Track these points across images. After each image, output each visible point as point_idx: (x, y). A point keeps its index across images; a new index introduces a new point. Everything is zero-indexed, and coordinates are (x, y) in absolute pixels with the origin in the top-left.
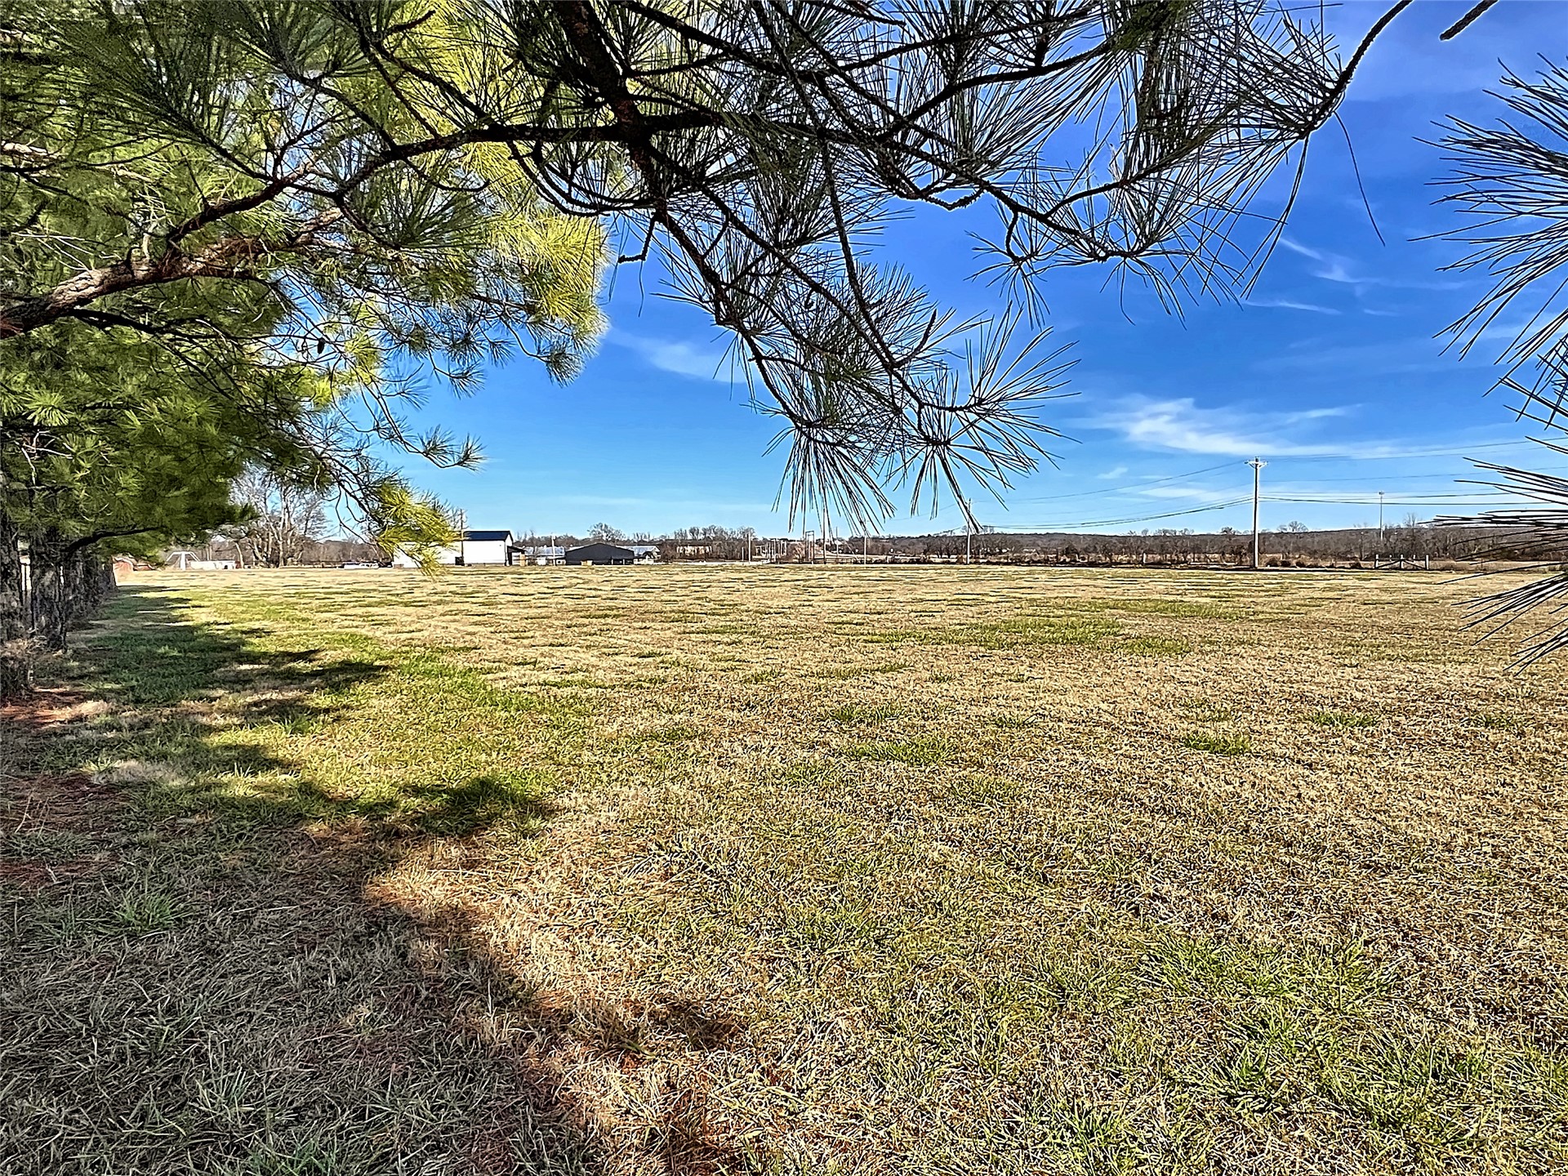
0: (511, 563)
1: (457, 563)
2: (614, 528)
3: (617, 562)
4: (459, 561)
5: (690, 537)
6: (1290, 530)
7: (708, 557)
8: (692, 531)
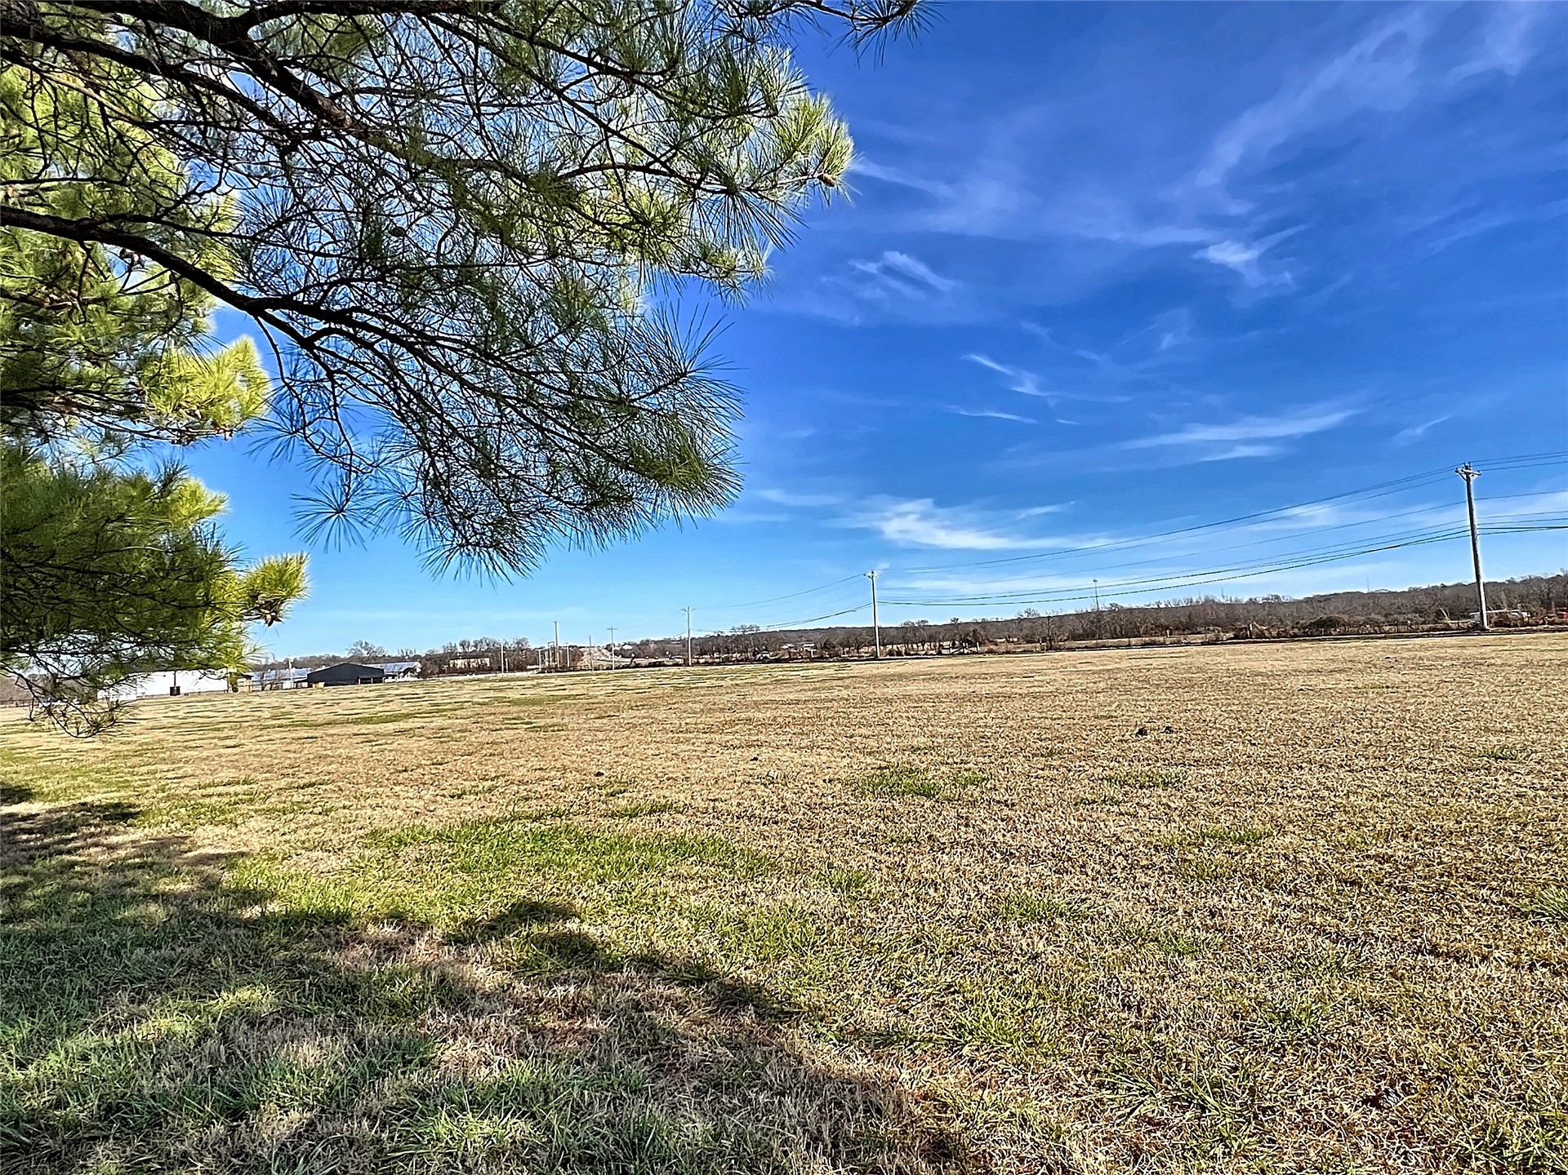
0: (235, 690)
1: (172, 694)
2: (376, 645)
3: (365, 681)
4: (175, 691)
5: (460, 650)
6: (1025, 616)
7: (481, 669)
8: (462, 645)
